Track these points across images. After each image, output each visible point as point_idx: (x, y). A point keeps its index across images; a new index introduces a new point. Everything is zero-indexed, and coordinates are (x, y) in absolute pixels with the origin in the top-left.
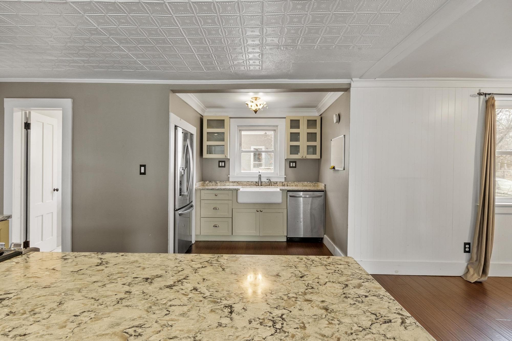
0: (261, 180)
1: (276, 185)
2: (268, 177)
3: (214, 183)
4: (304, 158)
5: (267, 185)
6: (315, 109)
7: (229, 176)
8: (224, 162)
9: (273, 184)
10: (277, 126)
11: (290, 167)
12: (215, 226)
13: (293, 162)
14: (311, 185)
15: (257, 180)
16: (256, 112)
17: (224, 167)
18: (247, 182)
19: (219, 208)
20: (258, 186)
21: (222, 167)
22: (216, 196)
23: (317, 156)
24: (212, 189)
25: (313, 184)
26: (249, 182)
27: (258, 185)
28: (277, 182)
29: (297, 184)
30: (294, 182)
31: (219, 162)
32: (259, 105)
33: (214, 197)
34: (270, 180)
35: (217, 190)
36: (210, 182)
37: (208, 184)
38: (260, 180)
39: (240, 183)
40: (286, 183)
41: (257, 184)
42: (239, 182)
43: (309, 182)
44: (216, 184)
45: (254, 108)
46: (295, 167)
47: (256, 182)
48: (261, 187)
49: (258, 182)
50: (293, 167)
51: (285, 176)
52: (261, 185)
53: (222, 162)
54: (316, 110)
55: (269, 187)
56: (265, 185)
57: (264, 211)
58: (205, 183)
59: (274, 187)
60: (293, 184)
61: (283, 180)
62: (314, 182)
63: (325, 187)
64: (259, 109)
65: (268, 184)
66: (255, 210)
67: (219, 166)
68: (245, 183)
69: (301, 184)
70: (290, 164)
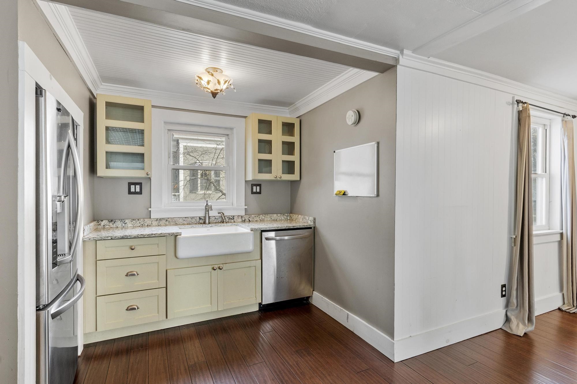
0: (209, 214)
1: (232, 221)
2: (220, 209)
3: (119, 224)
4: (279, 179)
5: (219, 223)
6: (288, 108)
7: (149, 209)
8: (140, 184)
9: (227, 219)
10: (232, 129)
11: (253, 193)
12: (130, 309)
13: (257, 185)
14: (283, 218)
15: (202, 214)
16: (214, 95)
17: (140, 193)
18: (184, 219)
19: (138, 273)
20: (204, 225)
21: (135, 193)
22: (133, 249)
23: (295, 177)
24: (123, 238)
25: (285, 217)
26: (186, 219)
27: (204, 223)
28: (234, 216)
29: (263, 217)
30: (259, 215)
31: (130, 184)
32: (222, 82)
33: (130, 253)
34: (223, 214)
35: (135, 238)
36: (112, 221)
37: (106, 227)
38: (207, 215)
39: (172, 221)
40: (247, 217)
41: (201, 221)
42: (169, 220)
43: (279, 215)
44: (124, 225)
45: (212, 87)
46: (260, 193)
47: (200, 218)
48: (210, 225)
49: (203, 218)
50: (256, 193)
51: (246, 207)
52: (209, 223)
53: (135, 184)
54: (288, 111)
55: (224, 226)
56: (214, 222)
57: (225, 267)
58: (100, 225)
59: (231, 225)
60: (258, 219)
61: (243, 213)
62: (286, 214)
63: (314, 222)
64: (221, 91)
65: (220, 220)
66: (210, 268)
67: (130, 193)
68: (181, 220)
69: (268, 217)
70: (252, 189)
